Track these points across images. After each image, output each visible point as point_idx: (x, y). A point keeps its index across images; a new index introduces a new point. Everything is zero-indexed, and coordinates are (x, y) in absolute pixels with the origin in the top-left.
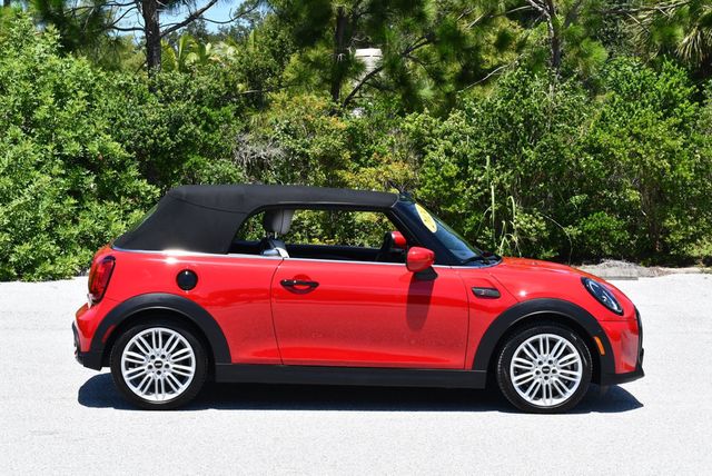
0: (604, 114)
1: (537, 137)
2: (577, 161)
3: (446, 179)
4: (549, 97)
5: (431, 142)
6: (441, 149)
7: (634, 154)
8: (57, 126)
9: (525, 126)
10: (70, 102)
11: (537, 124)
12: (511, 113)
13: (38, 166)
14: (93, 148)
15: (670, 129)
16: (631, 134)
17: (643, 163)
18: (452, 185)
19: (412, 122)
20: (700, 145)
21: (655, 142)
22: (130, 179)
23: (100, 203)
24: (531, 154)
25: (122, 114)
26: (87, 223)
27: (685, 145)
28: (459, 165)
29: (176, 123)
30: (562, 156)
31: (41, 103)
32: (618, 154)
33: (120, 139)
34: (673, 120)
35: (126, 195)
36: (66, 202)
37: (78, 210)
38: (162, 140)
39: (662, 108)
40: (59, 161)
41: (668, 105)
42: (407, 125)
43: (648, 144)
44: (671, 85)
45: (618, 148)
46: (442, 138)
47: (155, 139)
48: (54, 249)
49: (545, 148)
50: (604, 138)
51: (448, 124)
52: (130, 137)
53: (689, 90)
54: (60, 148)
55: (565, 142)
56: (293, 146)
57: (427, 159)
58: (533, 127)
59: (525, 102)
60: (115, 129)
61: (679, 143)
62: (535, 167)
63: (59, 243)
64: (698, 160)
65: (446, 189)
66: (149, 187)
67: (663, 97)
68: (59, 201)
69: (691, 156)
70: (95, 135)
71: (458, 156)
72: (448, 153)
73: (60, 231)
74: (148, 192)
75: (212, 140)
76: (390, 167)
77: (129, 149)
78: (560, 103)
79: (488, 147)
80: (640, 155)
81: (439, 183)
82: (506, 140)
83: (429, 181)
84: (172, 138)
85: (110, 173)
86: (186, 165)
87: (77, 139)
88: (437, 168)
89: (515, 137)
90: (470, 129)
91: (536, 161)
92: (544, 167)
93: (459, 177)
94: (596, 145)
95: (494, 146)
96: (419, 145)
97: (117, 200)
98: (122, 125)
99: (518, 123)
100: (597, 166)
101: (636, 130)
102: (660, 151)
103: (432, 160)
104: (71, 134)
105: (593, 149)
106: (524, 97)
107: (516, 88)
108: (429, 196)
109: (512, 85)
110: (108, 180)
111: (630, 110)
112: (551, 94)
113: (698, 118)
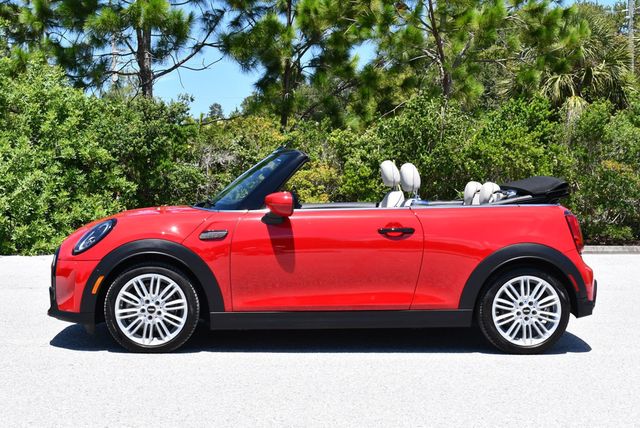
0: (485, 129)
1: (432, 147)
2: (463, 165)
3: (361, 178)
4: (442, 116)
5: (351, 152)
6: (358, 155)
7: (507, 159)
8: (58, 138)
9: (423, 137)
10: (69, 119)
11: (431, 136)
12: (412, 128)
13: (42, 167)
14: (85, 152)
15: (534, 140)
16: (504, 144)
17: (512, 165)
18: (366, 183)
19: (336, 136)
20: (557, 152)
21: (522, 149)
22: (113, 177)
23: (89, 196)
24: (428, 159)
25: (111, 129)
26: (77, 210)
27: (545, 153)
28: (372, 168)
29: (151, 136)
30: (451, 160)
31: (45, 120)
32: (495, 158)
33: (108, 148)
34: (536, 134)
35: (109, 189)
36: (60, 195)
37: (72, 201)
38: (140, 148)
39: (528, 126)
40: (58, 163)
41: (532, 123)
42: (332, 139)
43: (517, 151)
44: (534, 108)
45: (494, 154)
46: (359, 148)
47: (134, 147)
48: (50, 230)
49: (437, 155)
50: (483, 147)
51: (365, 137)
52: (116, 146)
53: (550, 113)
54: (58, 154)
55: (453, 149)
56: (243, 154)
57: (347, 163)
58: (429, 140)
59: (423, 119)
60: (104, 140)
61: (541, 150)
62: (431, 169)
63: (55, 226)
64: (556, 164)
65: (361, 186)
66: (128, 184)
67: (528, 116)
68: (55, 193)
69: (551, 160)
70: (87, 143)
71: (371, 162)
72: (364, 159)
73: (56, 217)
74: (128, 187)
75: (181, 149)
76: (318, 169)
77: (114, 155)
78: (449, 121)
79: (395, 153)
80: (511, 159)
81: (356, 182)
82: (409, 148)
83: (349, 180)
84: (149, 147)
85: (97, 172)
86: (159, 168)
87: (72, 146)
88: (355, 170)
89: (415, 147)
90: (380, 141)
91: (431, 164)
92: (438, 169)
93: (371, 177)
94: (477, 152)
95: (399, 153)
96: (342, 153)
97: (102, 193)
98: (110, 137)
99: (418, 135)
100: (479, 169)
101: (508, 140)
102: (526, 156)
103: (351, 164)
104: (67, 142)
105: (475, 155)
106: (422, 116)
107: (416, 109)
108: (349, 192)
109: (413, 107)
110: (96, 177)
111: (505, 126)
112: (443, 114)
113: (554, 133)
